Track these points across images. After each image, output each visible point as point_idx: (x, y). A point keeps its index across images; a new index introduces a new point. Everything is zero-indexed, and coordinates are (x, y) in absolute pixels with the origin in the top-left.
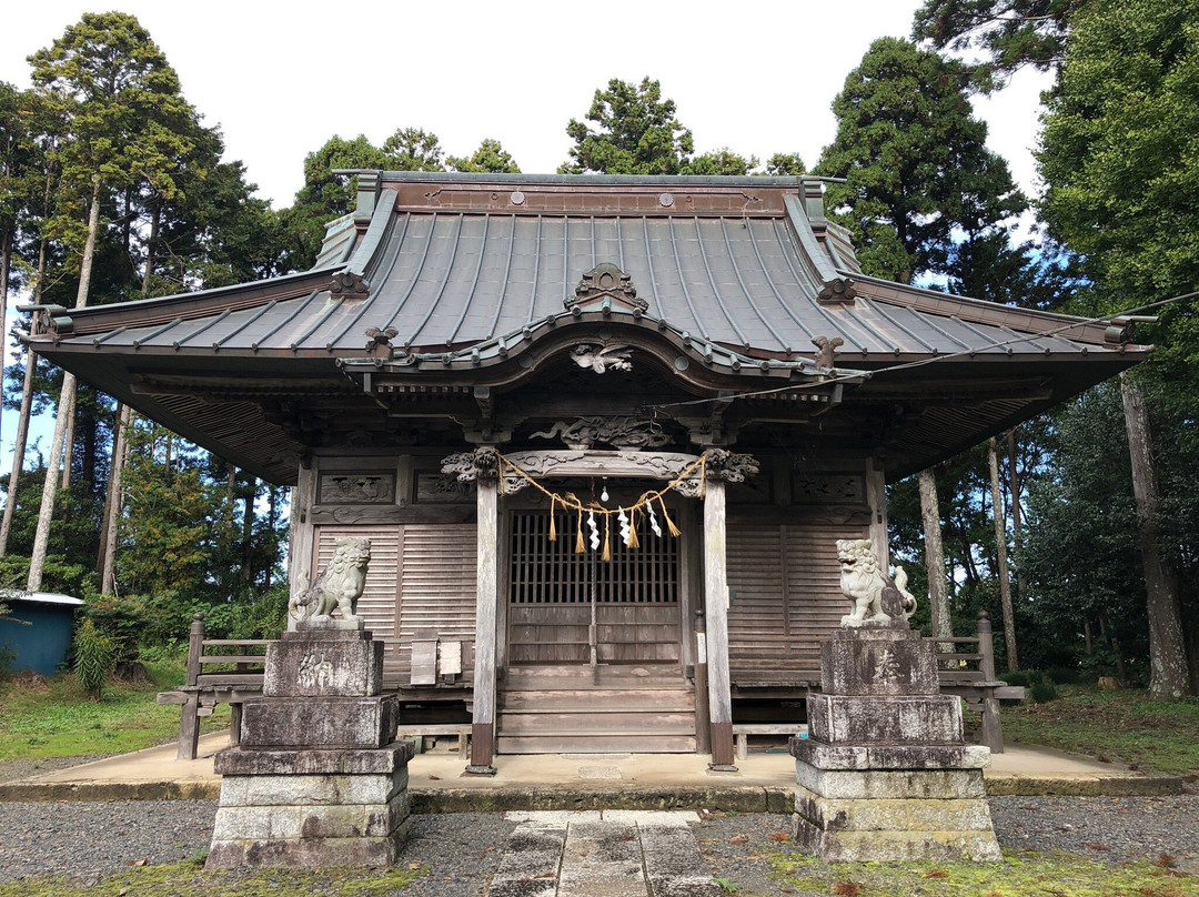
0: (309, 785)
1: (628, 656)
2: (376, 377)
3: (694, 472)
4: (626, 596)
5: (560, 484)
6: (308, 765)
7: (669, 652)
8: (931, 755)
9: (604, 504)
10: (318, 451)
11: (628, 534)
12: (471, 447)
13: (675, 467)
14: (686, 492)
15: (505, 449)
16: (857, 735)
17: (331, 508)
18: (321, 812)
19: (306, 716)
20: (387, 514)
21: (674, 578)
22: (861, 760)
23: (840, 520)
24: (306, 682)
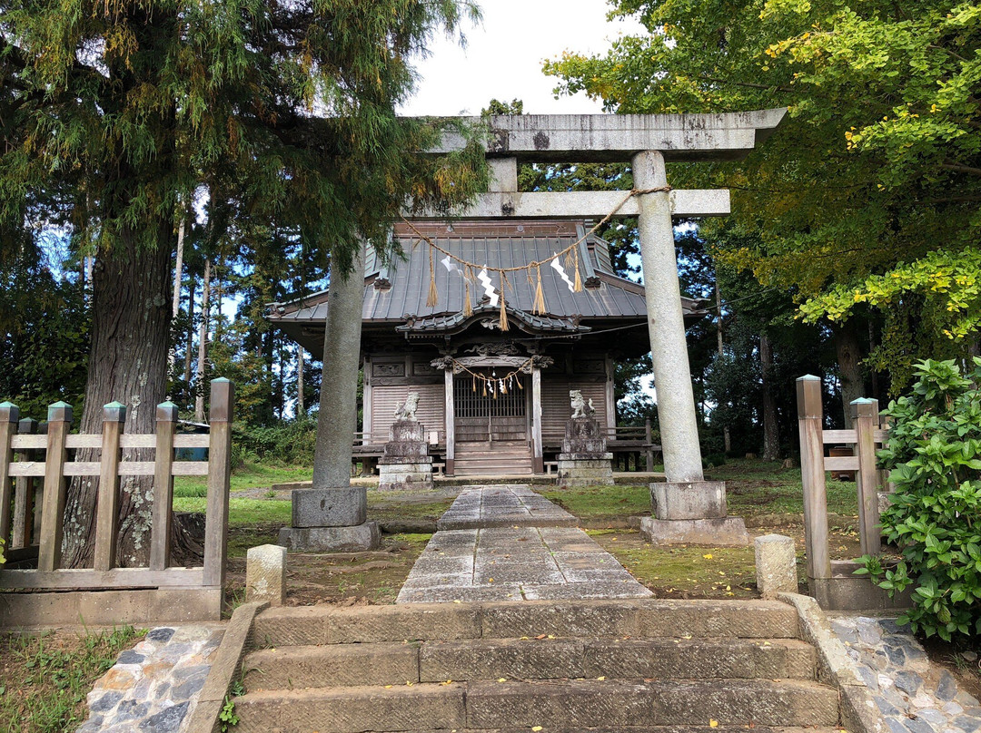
0: (407, 467)
1: (505, 438)
2: (409, 333)
3: (529, 364)
4: (503, 414)
5: (477, 369)
6: (407, 461)
7: (521, 436)
8: (595, 456)
9: (493, 377)
10: (372, 355)
11: (503, 389)
12: (443, 356)
13: (521, 362)
14: (525, 372)
15: (455, 356)
16: (573, 450)
17: (379, 379)
18: (411, 475)
19: (404, 447)
20: (402, 381)
21: (524, 405)
22: (573, 457)
23: (594, 380)
24: (403, 437)
